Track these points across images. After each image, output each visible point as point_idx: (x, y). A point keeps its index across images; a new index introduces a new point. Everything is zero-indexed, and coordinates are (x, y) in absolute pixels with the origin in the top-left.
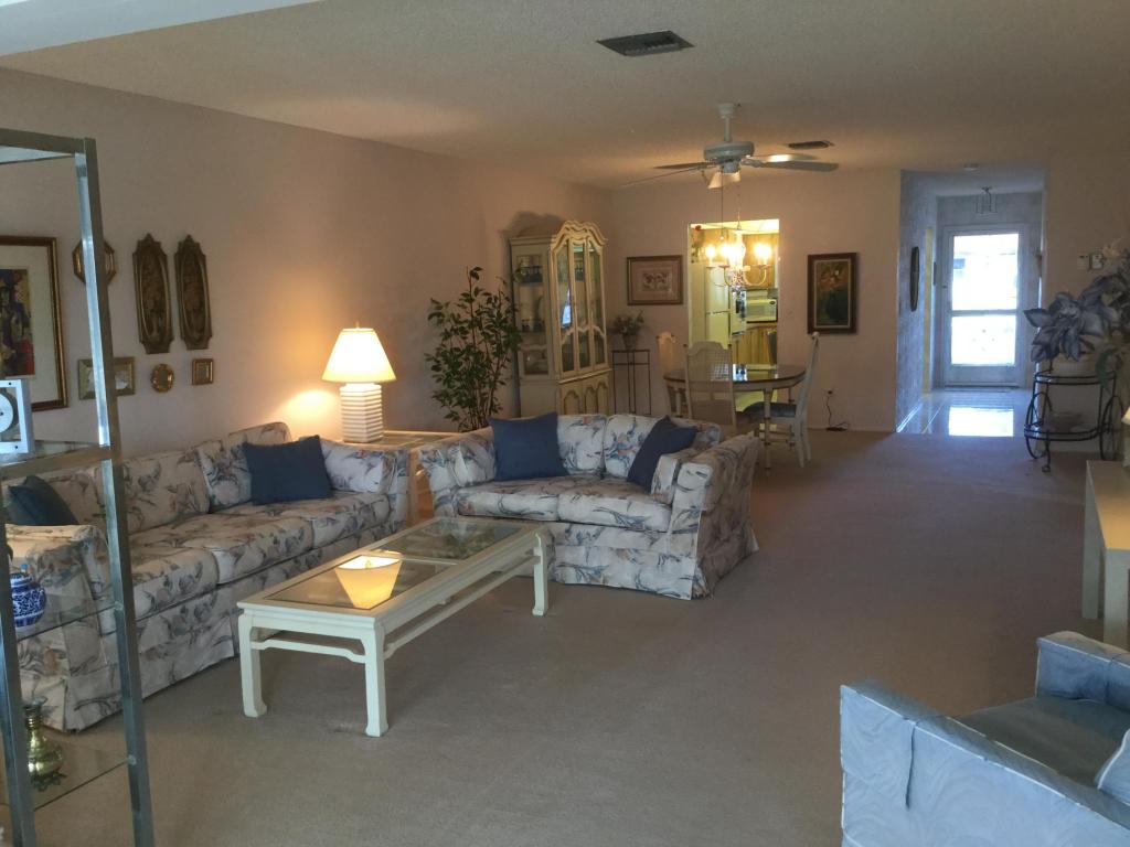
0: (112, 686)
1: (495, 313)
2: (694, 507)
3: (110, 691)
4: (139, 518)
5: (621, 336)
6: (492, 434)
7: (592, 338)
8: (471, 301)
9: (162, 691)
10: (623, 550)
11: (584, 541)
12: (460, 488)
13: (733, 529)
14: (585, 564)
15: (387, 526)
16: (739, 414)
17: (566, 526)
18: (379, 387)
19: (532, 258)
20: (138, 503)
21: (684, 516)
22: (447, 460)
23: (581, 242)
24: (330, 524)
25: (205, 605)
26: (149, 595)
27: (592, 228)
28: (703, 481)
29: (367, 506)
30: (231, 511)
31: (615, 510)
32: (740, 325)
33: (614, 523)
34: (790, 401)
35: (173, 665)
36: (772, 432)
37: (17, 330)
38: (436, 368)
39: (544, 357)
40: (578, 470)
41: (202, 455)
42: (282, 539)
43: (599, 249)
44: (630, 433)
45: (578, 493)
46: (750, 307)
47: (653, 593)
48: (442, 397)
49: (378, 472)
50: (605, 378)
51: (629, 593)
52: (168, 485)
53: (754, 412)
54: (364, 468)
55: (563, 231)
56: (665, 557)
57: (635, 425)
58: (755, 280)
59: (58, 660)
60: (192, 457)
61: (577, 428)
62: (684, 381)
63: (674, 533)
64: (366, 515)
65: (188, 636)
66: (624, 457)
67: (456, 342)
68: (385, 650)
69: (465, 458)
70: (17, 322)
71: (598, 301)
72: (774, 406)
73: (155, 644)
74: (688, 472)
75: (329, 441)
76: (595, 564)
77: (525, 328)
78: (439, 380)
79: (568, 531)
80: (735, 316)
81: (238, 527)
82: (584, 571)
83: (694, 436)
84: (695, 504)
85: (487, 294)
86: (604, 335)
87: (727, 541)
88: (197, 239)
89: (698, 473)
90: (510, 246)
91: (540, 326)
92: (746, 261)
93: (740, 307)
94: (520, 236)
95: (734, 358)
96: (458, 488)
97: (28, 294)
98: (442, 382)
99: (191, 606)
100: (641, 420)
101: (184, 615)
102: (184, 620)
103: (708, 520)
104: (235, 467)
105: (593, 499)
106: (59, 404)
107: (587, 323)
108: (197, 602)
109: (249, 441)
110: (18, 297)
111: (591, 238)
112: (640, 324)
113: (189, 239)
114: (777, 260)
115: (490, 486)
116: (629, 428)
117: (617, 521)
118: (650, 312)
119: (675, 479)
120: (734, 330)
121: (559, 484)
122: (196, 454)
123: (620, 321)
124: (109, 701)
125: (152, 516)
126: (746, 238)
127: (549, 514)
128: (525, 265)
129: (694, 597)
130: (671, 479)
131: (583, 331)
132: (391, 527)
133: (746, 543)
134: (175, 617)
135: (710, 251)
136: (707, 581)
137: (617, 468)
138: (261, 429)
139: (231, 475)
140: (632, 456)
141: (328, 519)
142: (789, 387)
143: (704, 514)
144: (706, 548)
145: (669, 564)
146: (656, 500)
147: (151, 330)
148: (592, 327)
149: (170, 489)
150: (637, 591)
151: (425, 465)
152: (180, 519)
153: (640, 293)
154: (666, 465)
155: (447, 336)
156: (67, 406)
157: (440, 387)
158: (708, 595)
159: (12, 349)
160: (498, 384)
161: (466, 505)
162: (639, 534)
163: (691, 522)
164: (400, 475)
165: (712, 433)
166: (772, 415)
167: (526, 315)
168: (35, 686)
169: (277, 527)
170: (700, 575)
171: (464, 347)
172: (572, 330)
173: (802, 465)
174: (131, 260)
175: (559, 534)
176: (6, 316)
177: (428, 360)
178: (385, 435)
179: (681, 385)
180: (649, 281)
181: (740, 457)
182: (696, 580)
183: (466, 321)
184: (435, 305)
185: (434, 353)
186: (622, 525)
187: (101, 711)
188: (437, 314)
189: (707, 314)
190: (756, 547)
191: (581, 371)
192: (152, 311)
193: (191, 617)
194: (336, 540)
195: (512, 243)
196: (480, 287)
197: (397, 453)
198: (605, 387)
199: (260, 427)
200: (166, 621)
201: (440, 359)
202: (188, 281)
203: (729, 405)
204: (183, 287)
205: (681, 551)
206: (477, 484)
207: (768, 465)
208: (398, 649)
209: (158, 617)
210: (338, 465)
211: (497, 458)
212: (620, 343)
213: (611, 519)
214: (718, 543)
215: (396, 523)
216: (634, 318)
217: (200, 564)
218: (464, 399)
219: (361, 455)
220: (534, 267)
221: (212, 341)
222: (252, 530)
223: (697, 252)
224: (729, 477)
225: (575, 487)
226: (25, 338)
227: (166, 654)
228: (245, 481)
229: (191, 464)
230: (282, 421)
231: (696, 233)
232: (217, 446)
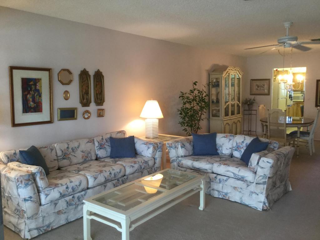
0: (43, 224)
1: (201, 96)
2: (265, 175)
3: (42, 225)
4: (70, 161)
5: (247, 105)
6: (192, 138)
7: (236, 106)
8: (193, 92)
9: (63, 225)
10: (236, 187)
11: (221, 182)
12: (179, 157)
13: (281, 182)
14: (221, 191)
15: (153, 168)
16: (287, 135)
17: (215, 175)
18: (158, 120)
19: (217, 79)
20: (70, 156)
21: (261, 178)
22: (175, 147)
23: (234, 74)
24: (131, 167)
25: (82, 195)
26: (60, 192)
27: (238, 69)
28: (270, 165)
29: (146, 161)
30: (103, 160)
31: (234, 172)
32: (290, 103)
33: (233, 177)
34: (307, 131)
35: (68, 216)
36: (300, 142)
37: (37, 98)
38: (181, 114)
39: (219, 111)
40: (223, 154)
41: (95, 140)
42: (113, 172)
43: (240, 76)
44: (243, 142)
45: (220, 164)
46: (294, 97)
47: (247, 206)
48: (182, 124)
49: (151, 150)
50: (240, 119)
51: (237, 204)
52: (82, 150)
53: (293, 134)
54: (147, 148)
55: (227, 70)
56: (252, 193)
57: (245, 139)
58: (297, 88)
59: (24, 214)
60: (92, 141)
61: (223, 138)
62: (267, 122)
63: (256, 184)
64: (145, 165)
65: (74, 206)
66: (240, 151)
67: (188, 106)
68: (130, 227)
69: (182, 147)
70: (37, 95)
71: (239, 94)
72: (301, 133)
73: (61, 209)
74: (263, 161)
75: (137, 138)
76: (225, 191)
77: (213, 102)
78: (181, 118)
79: (216, 177)
80: (289, 100)
81: (100, 167)
82: (221, 193)
83: (267, 146)
84: (265, 174)
85: (198, 90)
86: (240, 105)
87: (279, 187)
88: (101, 70)
89: (268, 162)
90: (209, 75)
91: (218, 101)
92: (294, 81)
93: (290, 97)
94: (213, 72)
95: (287, 114)
96: (178, 157)
97: (41, 86)
98: (182, 119)
99: (76, 195)
100: (247, 137)
101: (73, 199)
102: (73, 201)
103: (271, 180)
104: (106, 145)
105: (226, 167)
106: (50, 122)
107: (235, 100)
108: (79, 194)
109: (112, 137)
110: (38, 87)
111: (238, 73)
112: (254, 101)
113: (98, 70)
114: (305, 81)
115: (190, 158)
116: (243, 140)
117: (234, 176)
118: (258, 98)
119: (258, 163)
120: (288, 104)
121: (215, 159)
122: (93, 140)
123: (247, 100)
124: (41, 229)
125: (75, 160)
126: (294, 74)
127: (209, 170)
128: (214, 81)
129: (263, 210)
130: (256, 162)
131: (233, 103)
132: (155, 169)
133: (287, 188)
134: (70, 200)
135: (280, 77)
136: (269, 204)
137: (237, 154)
138: (116, 133)
139: (104, 147)
140: (243, 151)
141: (131, 166)
142: (307, 126)
143: (269, 178)
144: (270, 190)
145: (254, 195)
146: (250, 170)
147: (83, 99)
148: (236, 102)
149: (82, 152)
150: (241, 204)
151: (168, 148)
152: (85, 162)
153: (255, 91)
154: (254, 157)
155: (185, 103)
156: (52, 123)
157: (181, 120)
158: (269, 210)
159: (35, 104)
160: (201, 120)
161: (181, 164)
162: (243, 182)
163: (264, 180)
164: (159, 151)
165: (275, 145)
166: (300, 136)
167: (214, 98)
168: (18, 221)
169: (112, 168)
170: (266, 201)
171: (190, 107)
172: (229, 103)
173: (311, 155)
174: (78, 76)
175: (212, 178)
176: (33, 93)
177: (178, 111)
178: (159, 136)
179: (266, 124)
180: (258, 87)
181: (285, 156)
182: (264, 203)
183: (191, 99)
184: (182, 93)
185: (180, 109)
186: (236, 178)
187: (38, 233)
188: (182, 96)
189: (278, 99)
190: (291, 189)
191: (231, 116)
192: (85, 93)
193: (76, 199)
194: (134, 173)
195: (210, 74)
196: (196, 88)
197: (158, 144)
198: (240, 122)
199: (117, 132)
200: (66, 201)
201: (182, 111)
202: (97, 84)
203: (284, 131)
204: (96, 86)
205: (259, 191)
206: (185, 156)
207: (298, 154)
208: (136, 227)
209: (63, 199)
210: (139, 147)
211: (193, 148)
212: (247, 107)
213: (232, 175)
214: (275, 188)
215: (157, 168)
216: (252, 99)
217: (81, 181)
218: (189, 124)
219: (146, 143)
220: (217, 82)
221: (104, 103)
222: (104, 169)
223: (276, 78)
224: (281, 164)
225: (220, 161)
226: (39, 100)
227: (65, 213)
228: (109, 150)
229: (91, 143)
230: (125, 130)
231: (276, 72)
232: (101, 137)
